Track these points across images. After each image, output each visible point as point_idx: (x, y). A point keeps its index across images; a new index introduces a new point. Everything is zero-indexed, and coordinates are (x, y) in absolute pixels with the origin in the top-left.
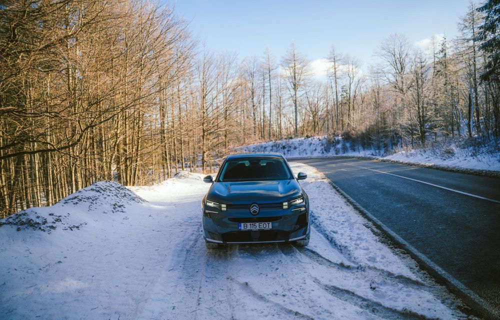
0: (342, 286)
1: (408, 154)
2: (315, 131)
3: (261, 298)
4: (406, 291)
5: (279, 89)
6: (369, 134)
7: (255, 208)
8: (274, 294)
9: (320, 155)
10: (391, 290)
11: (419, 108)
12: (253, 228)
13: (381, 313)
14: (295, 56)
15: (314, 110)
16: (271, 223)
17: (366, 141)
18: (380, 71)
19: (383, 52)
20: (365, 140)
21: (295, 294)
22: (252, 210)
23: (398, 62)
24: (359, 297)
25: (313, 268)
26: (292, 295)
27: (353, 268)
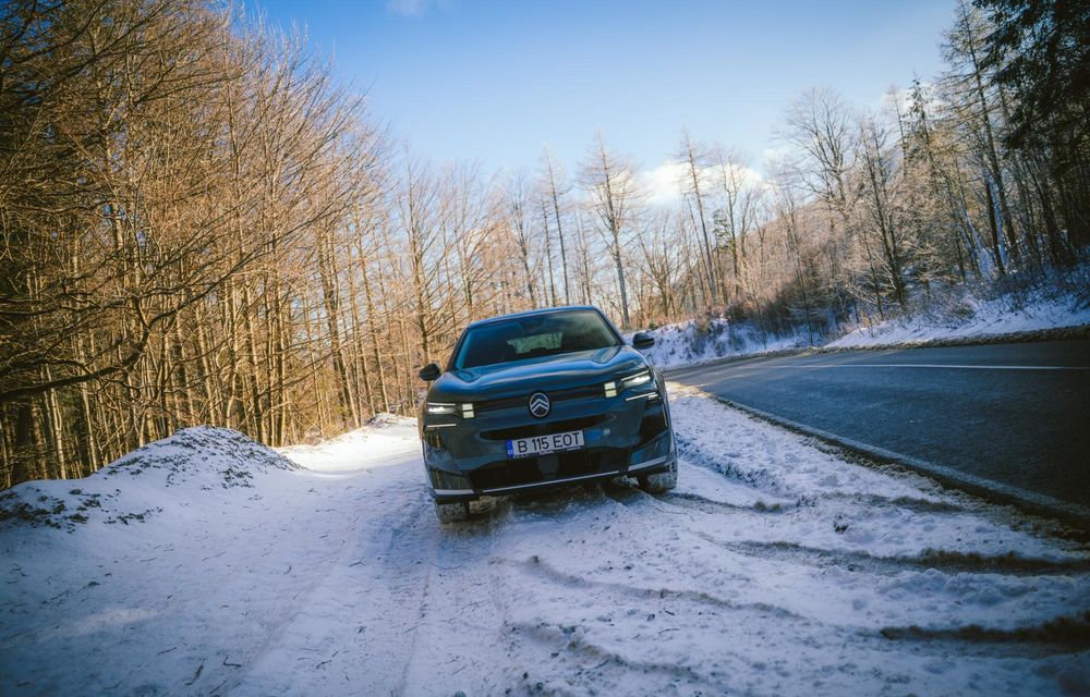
0: (766, 537)
1: (875, 331)
2: (666, 315)
3: (574, 582)
4: (923, 522)
5: (582, 235)
6: (784, 304)
7: (540, 404)
8: (605, 569)
9: (684, 362)
10: (886, 526)
11: (884, 231)
12: (541, 450)
13: (869, 571)
14: (607, 159)
15: (659, 270)
16: (581, 432)
17: (779, 320)
18: (791, 170)
19: (793, 129)
20: (777, 318)
21: (656, 560)
22: (534, 407)
23: (826, 147)
24: (812, 551)
25: (693, 520)
26: (649, 564)
27: (788, 507)
